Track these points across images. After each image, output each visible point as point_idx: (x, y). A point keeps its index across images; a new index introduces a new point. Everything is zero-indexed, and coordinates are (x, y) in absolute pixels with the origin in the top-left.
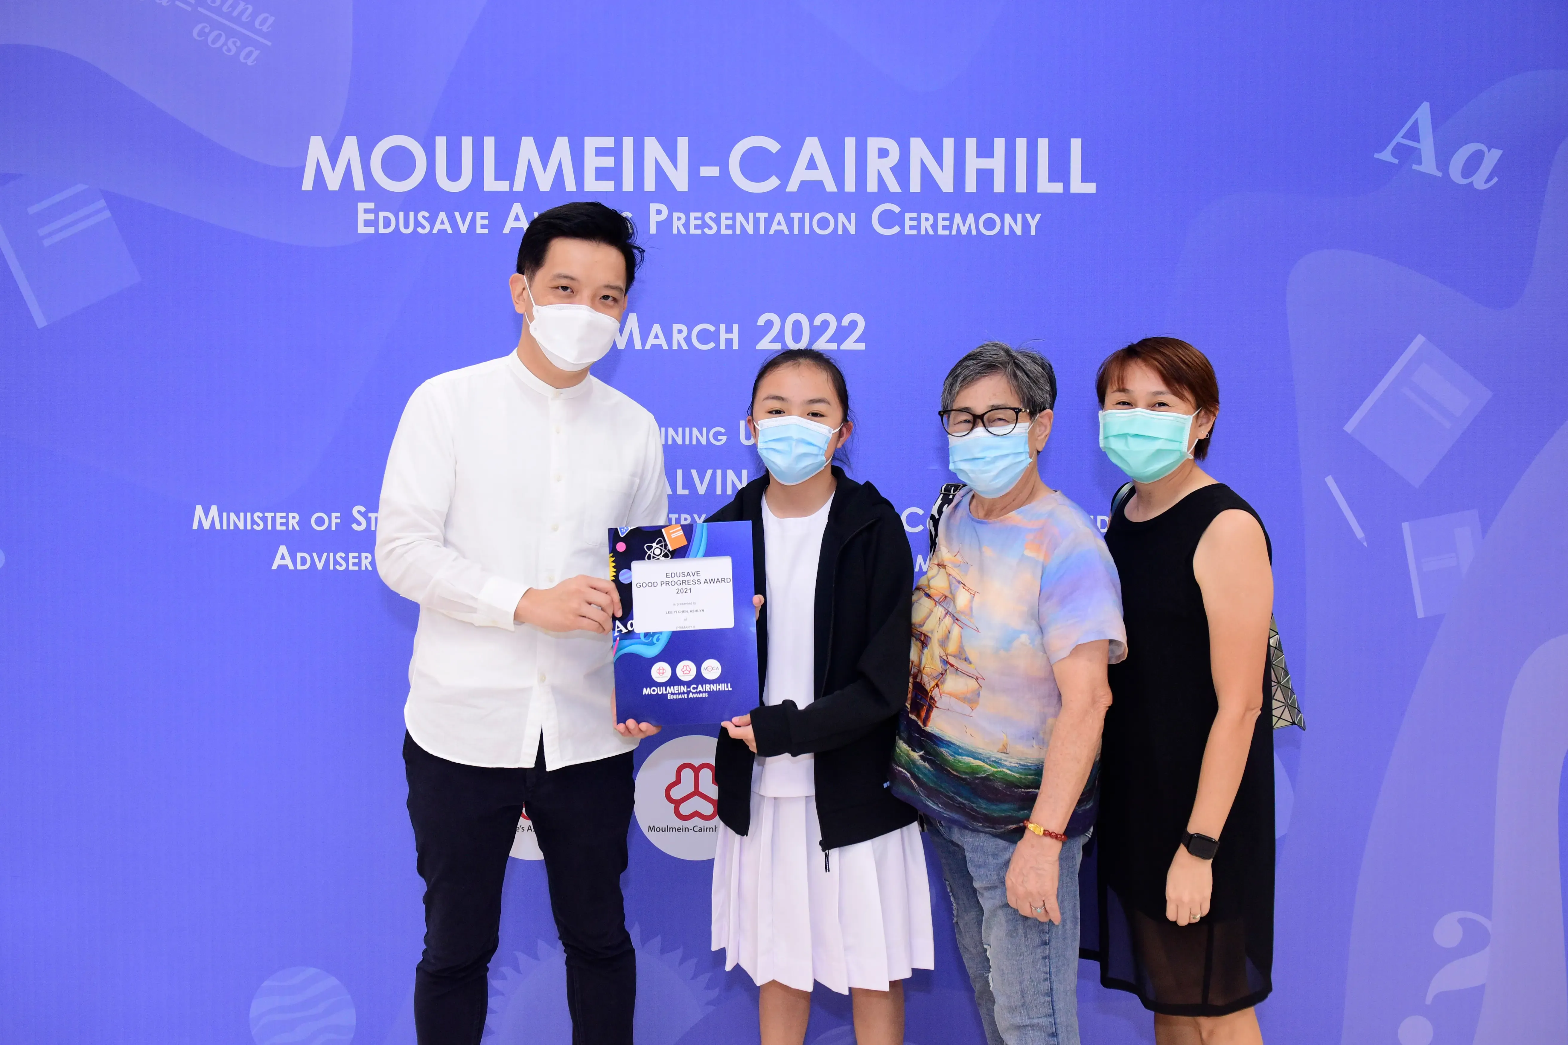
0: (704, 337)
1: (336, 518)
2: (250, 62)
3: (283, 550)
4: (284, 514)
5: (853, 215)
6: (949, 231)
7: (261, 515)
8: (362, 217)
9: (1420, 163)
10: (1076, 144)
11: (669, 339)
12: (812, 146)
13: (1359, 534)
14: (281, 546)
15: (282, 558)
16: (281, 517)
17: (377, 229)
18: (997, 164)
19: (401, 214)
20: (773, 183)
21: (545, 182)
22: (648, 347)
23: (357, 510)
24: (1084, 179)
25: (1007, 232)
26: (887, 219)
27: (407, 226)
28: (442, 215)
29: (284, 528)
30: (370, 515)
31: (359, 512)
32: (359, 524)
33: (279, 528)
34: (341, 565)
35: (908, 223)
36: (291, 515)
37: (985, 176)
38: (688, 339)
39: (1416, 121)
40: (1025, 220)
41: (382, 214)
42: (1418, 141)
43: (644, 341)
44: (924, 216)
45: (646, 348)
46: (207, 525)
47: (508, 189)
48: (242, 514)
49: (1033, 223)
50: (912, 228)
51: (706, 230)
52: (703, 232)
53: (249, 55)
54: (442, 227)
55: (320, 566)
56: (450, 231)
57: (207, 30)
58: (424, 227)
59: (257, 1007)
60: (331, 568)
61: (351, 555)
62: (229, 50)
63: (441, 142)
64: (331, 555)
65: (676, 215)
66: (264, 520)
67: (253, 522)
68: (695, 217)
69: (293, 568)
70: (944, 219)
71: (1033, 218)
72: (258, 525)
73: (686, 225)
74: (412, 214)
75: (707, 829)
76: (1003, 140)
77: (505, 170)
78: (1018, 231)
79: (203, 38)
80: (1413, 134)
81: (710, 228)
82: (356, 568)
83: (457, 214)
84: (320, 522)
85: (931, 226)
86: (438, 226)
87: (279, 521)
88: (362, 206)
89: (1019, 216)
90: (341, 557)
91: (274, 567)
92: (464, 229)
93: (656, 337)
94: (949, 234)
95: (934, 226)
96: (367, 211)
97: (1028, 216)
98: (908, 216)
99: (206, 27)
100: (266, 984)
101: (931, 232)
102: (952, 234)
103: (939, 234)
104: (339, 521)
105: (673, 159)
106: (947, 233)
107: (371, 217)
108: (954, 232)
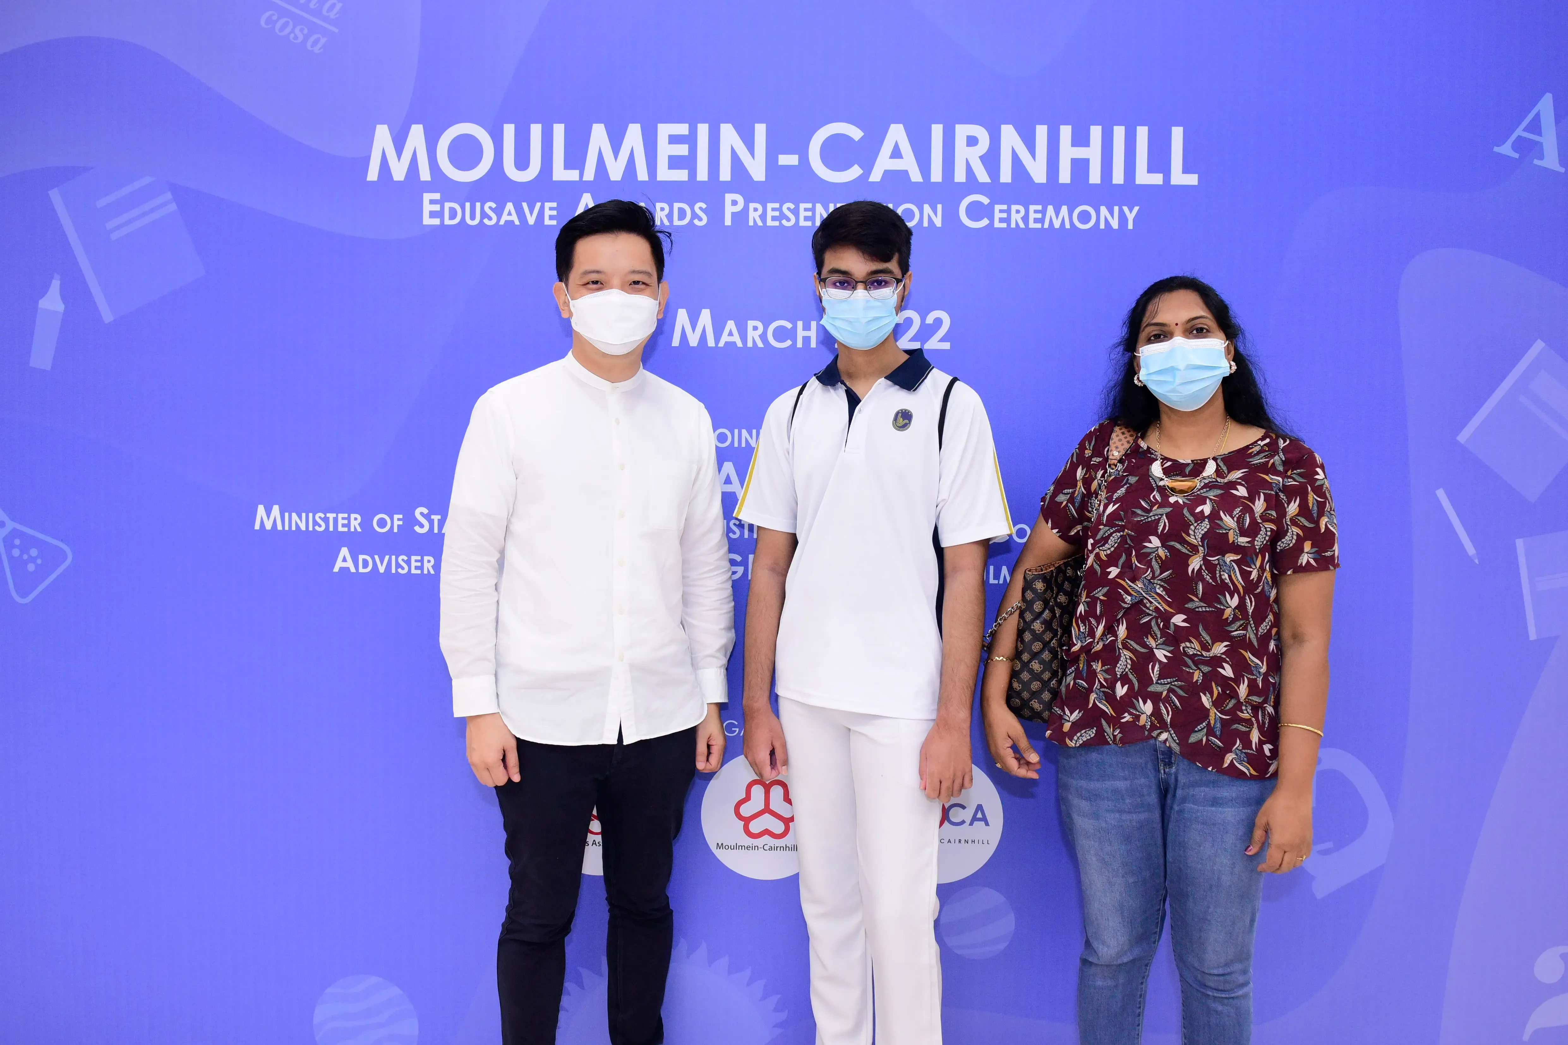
0: (781, 335)
1: (399, 519)
2: (317, 50)
3: (344, 551)
4: (346, 515)
5: (939, 207)
6: (1041, 224)
7: (323, 516)
8: (427, 208)
9: (1541, 158)
10: (1177, 134)
11: (743, 336)
12: (897, 134)
13: (1471, 550)
14: (343, 548)
15: (344, 560)
16: (343, 518)
17: (442, 220)
18: (1093, 153)
19: (468, 205)
20: (855, 172)
21: (616, 171)
22: (721, 344)
23: (420, 512)
24: (1186, 170)
25: (1102, 226)
26: (975, 211)
27: (473, 217)
28: (510, 206)
29: (346, 529)
30: (433, 517)
31: (422, 514)
32: (422, 526)
33: (340, 529)
34: (403, 568)
35: (997, 215)
36: (353, 516)
37: (1080, 167)
38: (763, 337)
39: (1538, 115)
40: (1121, 212)
41: (447, 205)
42: (1541, 135)
43: (717, 339)
44: (1014, 208)
45: (719, 346)
46: (268, 526)
47: (577, 178)
48: (304, 515)
49: (1131, 216)
50: (1001, 220)
51: (784, 222)
52: (780, 223)
53: (315, 43)
54: (509, 218)
55: (382, 569)
56: (517, 222)
57: (275, 18)
58: (490, 219)
59: (321, 1013)
60: (393, 571)
61: (413, 558)
62: (296, 38)
63: (509, 130)
64: (393, 557)
65: (752, 206)
66: (326, 520)
67: (315, 523)
68: (772, 208)
69: (355, 571)
70: (1036, 212)
71: (1131, 212)
72: (320, 526)
73: (763, 217)
74: (478, 205)
75: (777, 847)
76: (1099, 128)
77: (575, 159)
78: (1115, 224)
79: (270, 26)
80: (1535, 127)
81: (788, 220)
82: (419, 572)
83: (525, 205)
84: (382, 523)
85: (1022, 218)
86: (505, 218)
87: (341, 522)
88: (427, 197)
89: (1116, 209)
90: (403, 560)
91: (336, 569)
92: (531, 220)
93: (731, 333)
94: (1041, 227)
95: (1025, 219)
96: (432, 202)
97: (1125, 209)
98: (997, 207)
99: (274, 15)
100: (329, 990)
101: (1022, 225)
102: (1044, 227)
103: (1030, 227)
104: (401, 523)
105: (750, 147)
106: (1039, 226)
107: (437, 208)
108: (1046, 226)
